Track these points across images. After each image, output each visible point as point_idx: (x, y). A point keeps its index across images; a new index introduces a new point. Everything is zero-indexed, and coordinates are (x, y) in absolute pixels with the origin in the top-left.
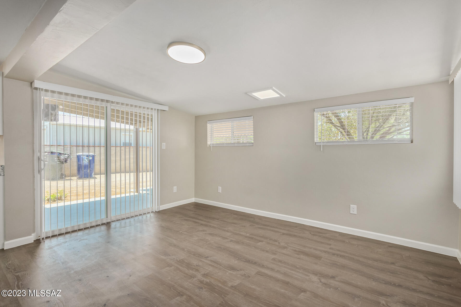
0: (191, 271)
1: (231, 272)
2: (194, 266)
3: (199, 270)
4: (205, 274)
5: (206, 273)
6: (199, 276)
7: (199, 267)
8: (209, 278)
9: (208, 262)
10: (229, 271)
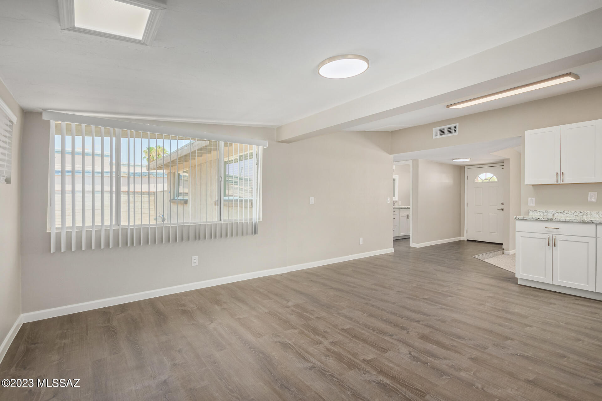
0: (336, 350)
1: (288, 341)
2: (332, 357)
3: (325, 350)
4: (320, 344)
5: (318, 345)
6: (326, 343)
7: (326, 353)
8: (315, 339)
9: (312, 359)
10: (290, 342)
